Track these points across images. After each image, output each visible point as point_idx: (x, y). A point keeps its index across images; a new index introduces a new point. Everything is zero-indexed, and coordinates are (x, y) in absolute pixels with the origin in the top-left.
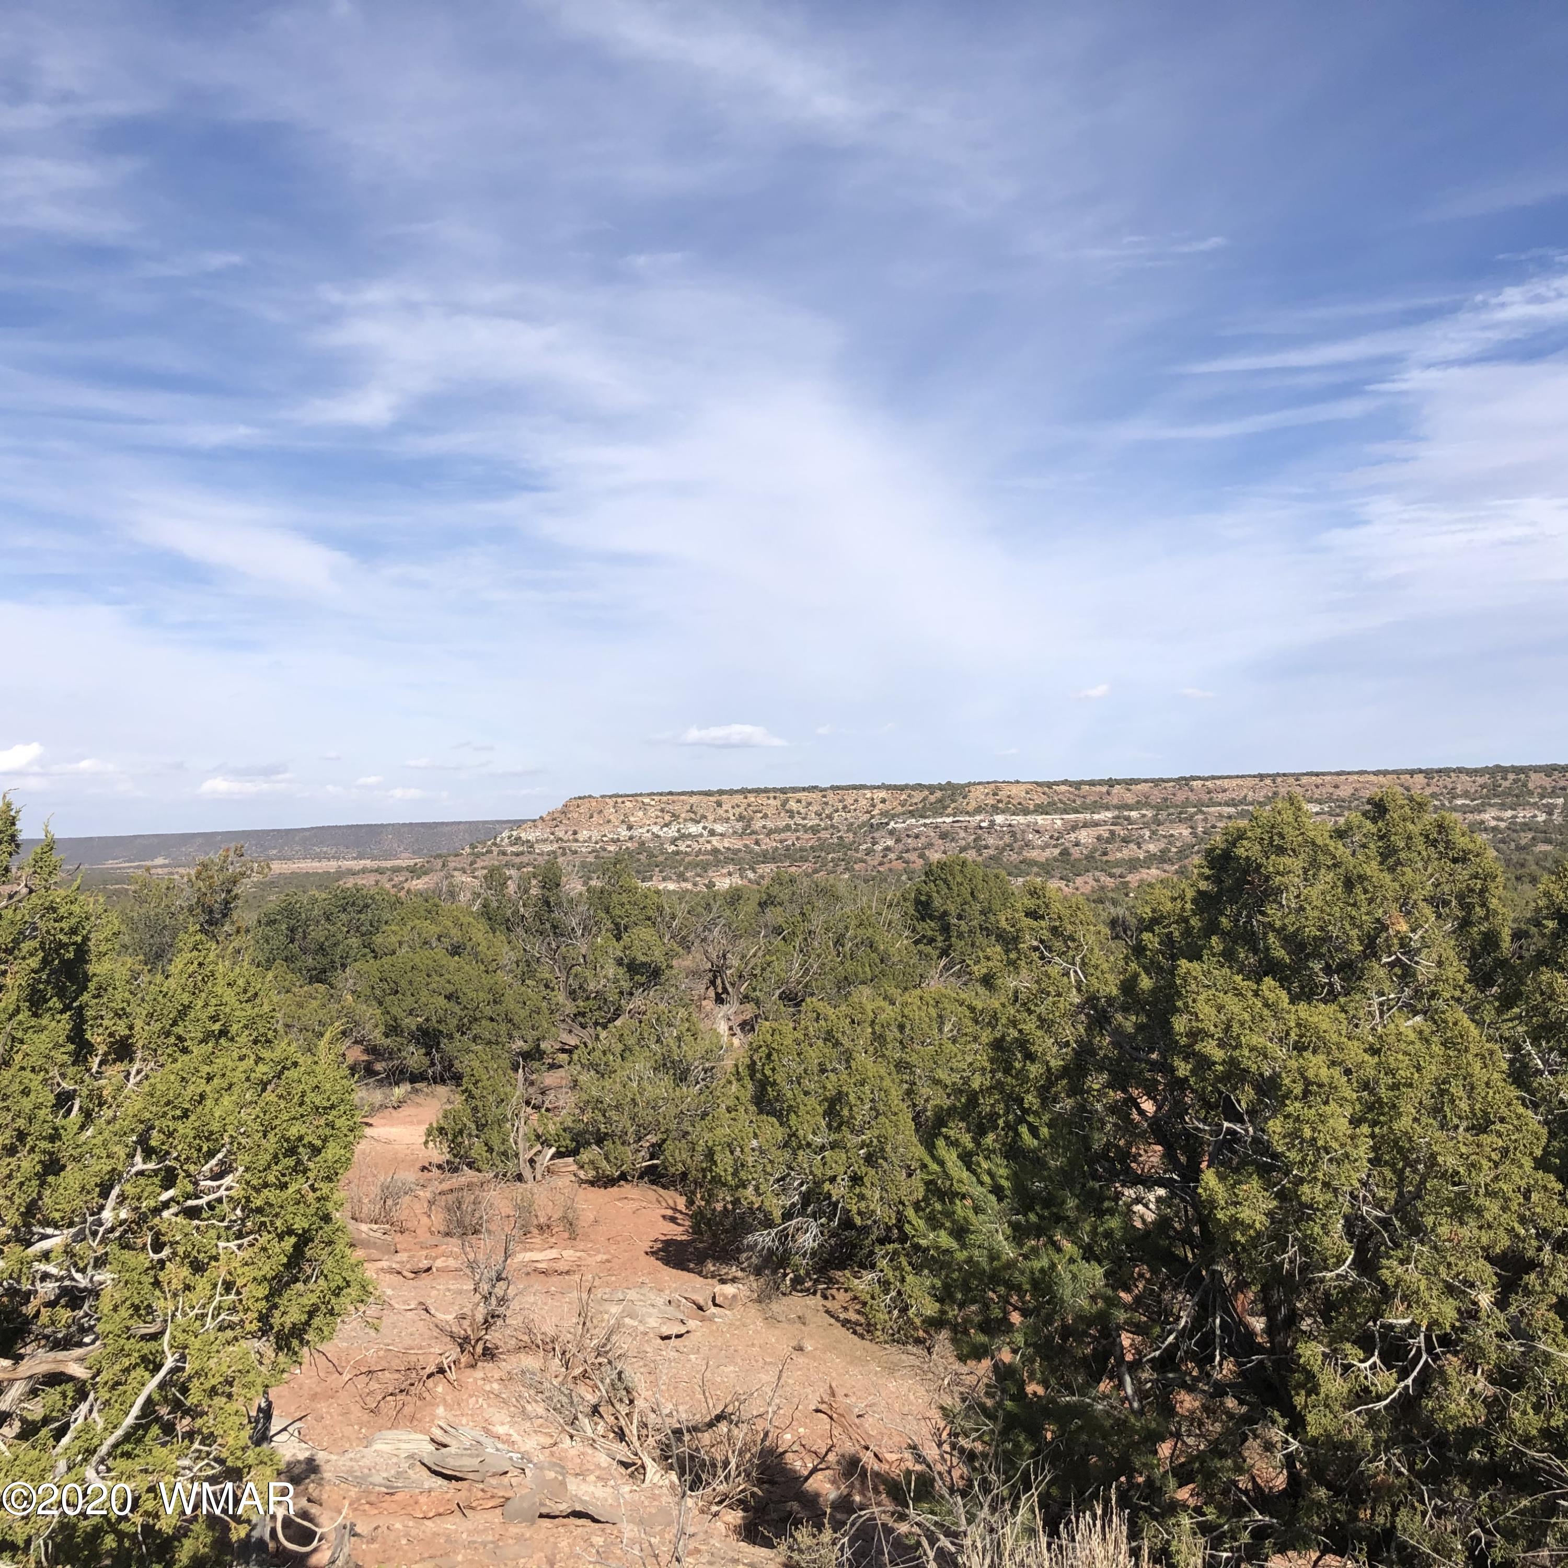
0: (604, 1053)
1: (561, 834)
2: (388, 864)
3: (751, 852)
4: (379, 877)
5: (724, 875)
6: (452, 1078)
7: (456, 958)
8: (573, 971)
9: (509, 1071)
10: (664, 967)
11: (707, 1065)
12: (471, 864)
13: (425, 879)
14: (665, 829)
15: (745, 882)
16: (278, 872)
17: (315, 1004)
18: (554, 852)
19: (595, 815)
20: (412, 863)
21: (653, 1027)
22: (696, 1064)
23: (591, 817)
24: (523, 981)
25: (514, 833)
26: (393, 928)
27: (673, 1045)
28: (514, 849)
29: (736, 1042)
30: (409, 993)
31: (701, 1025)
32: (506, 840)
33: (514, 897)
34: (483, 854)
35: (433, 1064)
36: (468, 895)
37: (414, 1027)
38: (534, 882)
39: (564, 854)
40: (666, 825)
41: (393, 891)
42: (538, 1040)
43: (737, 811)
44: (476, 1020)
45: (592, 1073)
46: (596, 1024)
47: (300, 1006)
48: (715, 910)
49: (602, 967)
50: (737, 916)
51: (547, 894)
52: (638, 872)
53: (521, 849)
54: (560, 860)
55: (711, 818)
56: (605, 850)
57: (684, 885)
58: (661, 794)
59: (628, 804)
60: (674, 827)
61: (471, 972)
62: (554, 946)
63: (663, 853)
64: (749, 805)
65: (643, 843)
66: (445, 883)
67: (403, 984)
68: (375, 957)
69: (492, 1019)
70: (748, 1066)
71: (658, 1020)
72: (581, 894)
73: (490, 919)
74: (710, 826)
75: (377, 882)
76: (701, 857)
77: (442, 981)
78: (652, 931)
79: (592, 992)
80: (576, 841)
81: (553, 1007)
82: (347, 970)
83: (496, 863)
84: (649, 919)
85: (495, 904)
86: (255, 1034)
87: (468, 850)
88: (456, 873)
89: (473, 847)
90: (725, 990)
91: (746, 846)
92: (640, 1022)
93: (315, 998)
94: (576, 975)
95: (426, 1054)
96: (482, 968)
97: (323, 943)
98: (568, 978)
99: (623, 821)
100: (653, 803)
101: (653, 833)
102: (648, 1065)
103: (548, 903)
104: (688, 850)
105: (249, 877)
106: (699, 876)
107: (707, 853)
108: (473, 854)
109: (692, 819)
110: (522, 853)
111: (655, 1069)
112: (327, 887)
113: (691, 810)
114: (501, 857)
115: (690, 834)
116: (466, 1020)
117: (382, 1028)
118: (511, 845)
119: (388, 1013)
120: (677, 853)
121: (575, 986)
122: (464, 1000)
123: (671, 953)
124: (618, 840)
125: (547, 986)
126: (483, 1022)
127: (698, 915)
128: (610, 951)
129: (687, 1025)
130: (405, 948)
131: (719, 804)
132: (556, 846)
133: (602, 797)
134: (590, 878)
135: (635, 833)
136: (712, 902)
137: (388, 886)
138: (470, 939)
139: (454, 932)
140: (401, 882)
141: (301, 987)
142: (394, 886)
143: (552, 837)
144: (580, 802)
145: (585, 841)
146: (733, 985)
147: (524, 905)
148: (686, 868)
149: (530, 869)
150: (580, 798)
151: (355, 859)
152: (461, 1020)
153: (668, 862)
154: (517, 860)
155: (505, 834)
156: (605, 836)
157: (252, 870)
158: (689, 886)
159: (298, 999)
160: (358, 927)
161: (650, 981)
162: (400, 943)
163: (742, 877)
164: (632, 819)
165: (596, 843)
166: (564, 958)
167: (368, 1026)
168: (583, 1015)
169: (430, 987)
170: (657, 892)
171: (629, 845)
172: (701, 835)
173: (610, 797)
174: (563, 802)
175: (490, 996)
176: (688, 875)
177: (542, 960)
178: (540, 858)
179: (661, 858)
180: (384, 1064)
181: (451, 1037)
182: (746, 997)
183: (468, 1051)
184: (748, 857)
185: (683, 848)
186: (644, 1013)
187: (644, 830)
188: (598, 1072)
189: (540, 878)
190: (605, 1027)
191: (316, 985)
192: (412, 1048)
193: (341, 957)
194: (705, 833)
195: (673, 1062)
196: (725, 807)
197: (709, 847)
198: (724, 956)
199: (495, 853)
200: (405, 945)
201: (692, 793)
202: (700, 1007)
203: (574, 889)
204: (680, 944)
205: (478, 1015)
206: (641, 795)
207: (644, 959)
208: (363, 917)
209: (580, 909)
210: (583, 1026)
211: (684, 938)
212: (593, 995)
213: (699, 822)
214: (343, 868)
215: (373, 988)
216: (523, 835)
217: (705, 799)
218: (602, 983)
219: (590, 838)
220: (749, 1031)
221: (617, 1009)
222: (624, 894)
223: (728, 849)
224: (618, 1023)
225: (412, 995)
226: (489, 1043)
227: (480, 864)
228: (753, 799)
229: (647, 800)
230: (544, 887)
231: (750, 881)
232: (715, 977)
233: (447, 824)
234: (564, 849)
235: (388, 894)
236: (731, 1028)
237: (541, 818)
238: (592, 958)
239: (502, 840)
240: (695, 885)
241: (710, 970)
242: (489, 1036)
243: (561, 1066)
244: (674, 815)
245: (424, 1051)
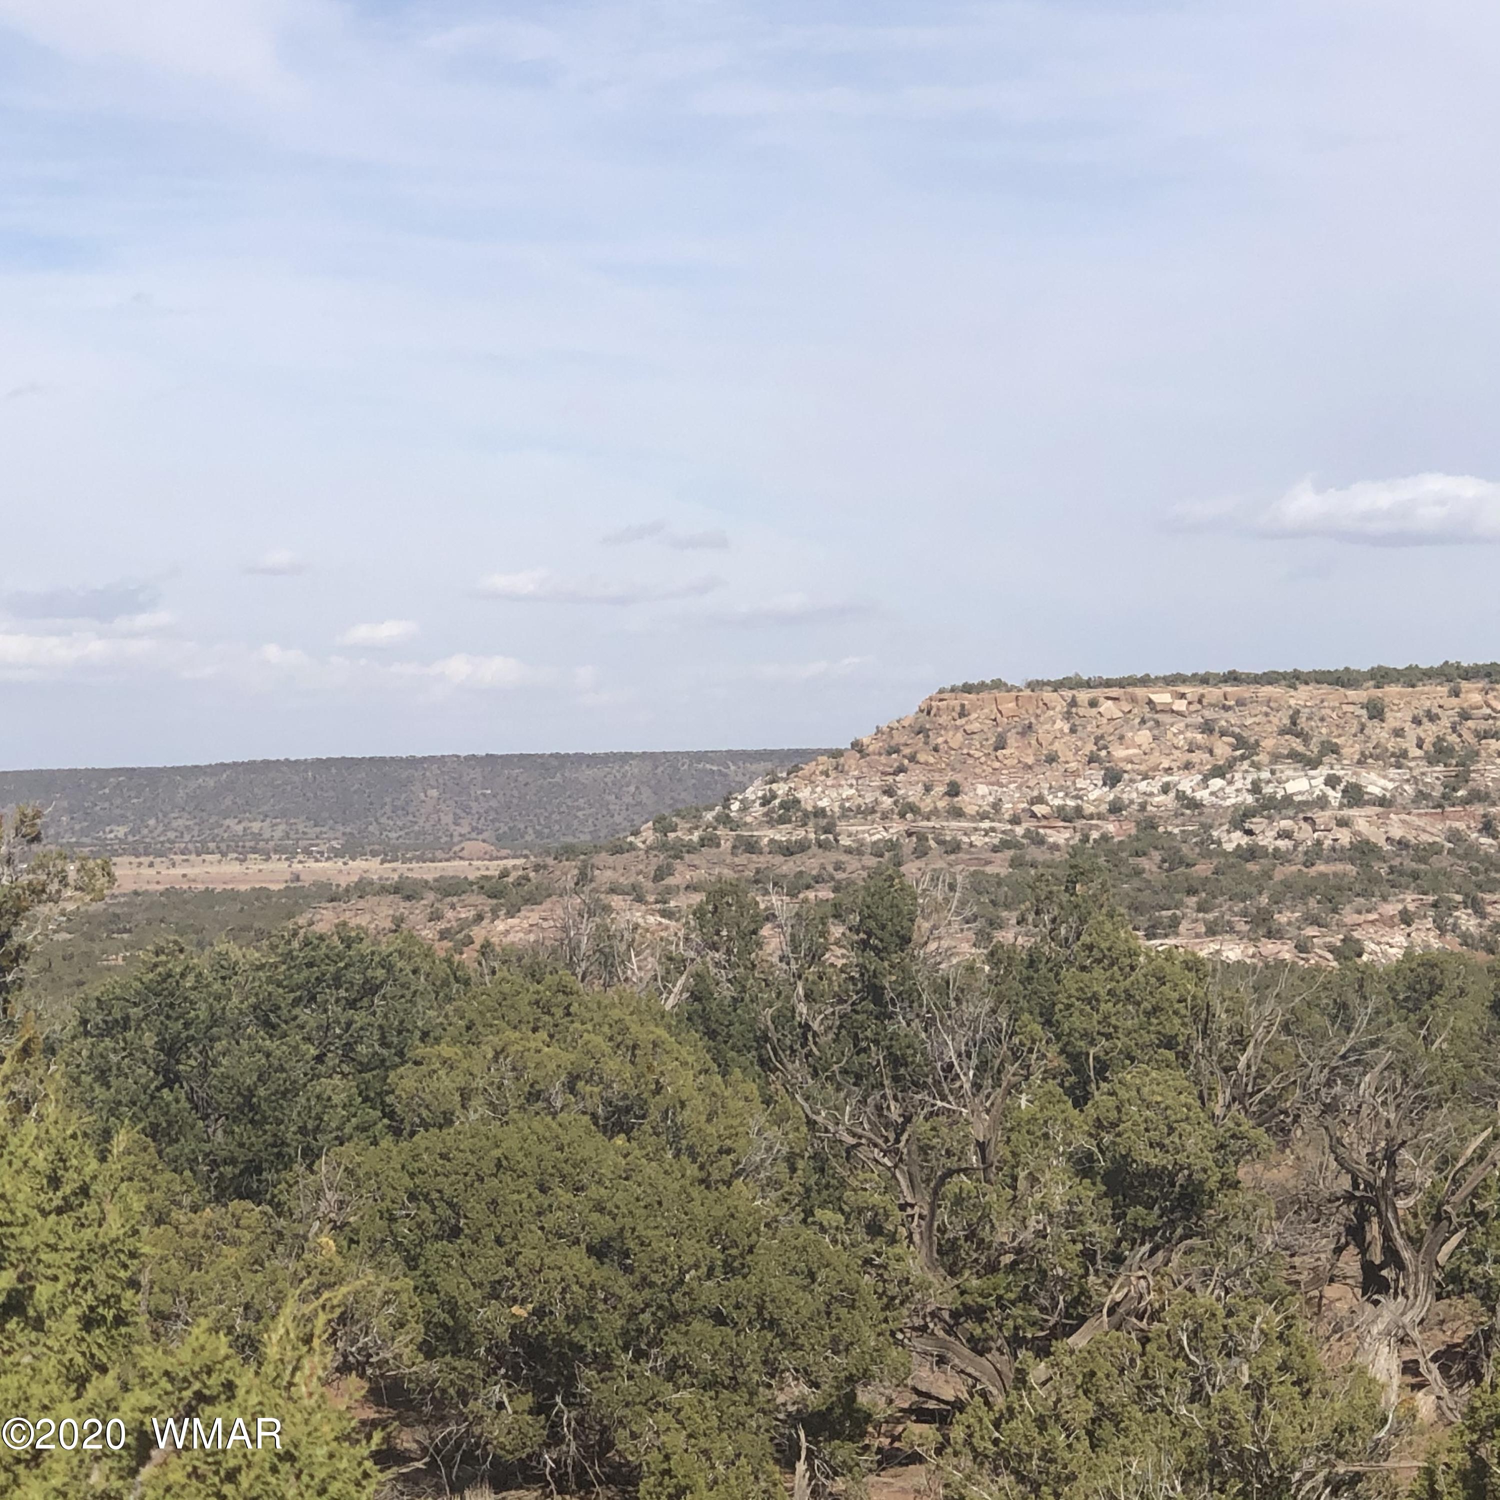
0: (1041, 1423)
1: (911, 791)
2: (428, 871)
3: (1470, 852)
4: (403, 907)
5: (1388, 922)
6: (608, 1480)
7: (620, 1141)
8: (952, 1186)
9: (771, 1467)
10: (1212, 1184)
11: (1341, 1469)
12: (659, 876)
13: (531, 915)
14: (1216, 783)
15: (1452, 943)
16: (128, 886)
17: (232, 1256)
18: (892, 845)
19: (1012, 739)
20: (493, 868)
21: (1180, 1353)
22: (1308, 1464)
23: (1001, 745)
24: (809, 1213)
25: (781, 789)
26: (446, 1050)
27: (1242, 1410)
28: (780, 834)
29: (1425, 1403)
30: (488, 1236)
31: (1322, 1357)
32: (758, 810)
33: (780, 971)
34: (691, 849)
35: (555, 1439)
36: (651, 963)
37: (503, 1333)
38: (837, 931)
39: (921, 852)
40: (1219, 772)
41: (441, 948)
42: (850, 1379)
43: (1429, 732)
44: (675, 1317)
45: (1006, 1480)
46: (1016, 1342)
47: (193, 1261)
48: (1361, 1021)
49: (1033, 1179)
50: (1428, 1041)
51: (873, 962)
52: (1136, 908)
53: (800, 834)
54: (911, 868)
55: (1351, 750)
56: (1039, 841)
57: (1270, 948)
58: (1204, 680)
59: (1107, 707)
60: (1243, 778)
61: (662, 1181)
62: (895, 1112)
63: (1207, 855)
64: (1465, 716)
65: (1150, 824)
66: (588, 927)
67: (476, 1209)
68: (397, 1132)
69: (719, 1319)
70: (1463, 1476)
71: (1194, 1335)
72: (971, 969)
73: (712, 1034)
74: (1347, 775)
75: (399, 921)
76: (1322, 867)
77: (581, 1203)
78: (1179, 1077)
79: (1002, 1250)
80: (957, 813)
81: (893, 1289)
82: (322, 1165)
83: (728, 874)
84: (1169, 1043)
85: (727, 992)
86: (89, 1298)
87: (648, 834)
88: (616, 901)
89: (663, 826)
90: (1392, 1256)
91: (1455, 836)
92: (1145, 1340)
93: (235, 1242)
94: (959, 1200)
95: (537, 1410)
96: (692, 1171)
97: (251, 1092)
98: (934, 1207)
99: (1092, 759)
100: (1180, 705)
101: (1181, 796)
102: (1167, 1465)
103: (874, 992)
104: (1283, 844)
105: (55, 899)
106: (1316, 922)
107: (1337, 854)
108: (663, 846)
109: (1294, 756)
110: (802, 847)
111: (1187, 1475)
112: (261, 934)
113: (1293, 728)
114: (742, 859)
115: (1288, 799)
116: (645, 1319)
117: (416, 1331)
118: (771, 821)
119: (433, 1289)
120: (1252, 853)
121: (956, 1231)
122: (641, 1261)
123: (1234, 1145)
124: (1079, 812)
125: (874, 1229)
126: (696, 1326)
127: (1315, 1037)
128: (1057, 1132)
129: (1279, 1352)
130: (478, 1110)
131: (1376, 711)
132: (897, 828)
133: (1033, 686)
134: (995, 924)
135: (1129, 793)
136: (1353, 999)
137: (428, 933)
138: (659, 1089)
139: (612, 1065)
140: (464, 924)
141: (195, 1209)
142: (444, 935)
143: (887, 802)
144: (968, 699)
145: (984, 816)
146: (1415, 1242)
147: (809, 997)
148: (1276, 900)
149: (825, 893)
150: (968, 689)
151: (337, 854)
152: (632, 1316)
153: (1225, 881)
154: (788, 867)
155: (754, 792)
156: (1040, 800)
157: (64, 882)
158: (1286, 952)
159: (187, 1242)
160: (349, 1047)
161: (1172, 1224)
162: (465, 1095)
163: (1442, 930)
164: (1119, 752)
165: (1015, 820)
166: (924, 1150)
167: (380, 1324)
168: (979, 1314)
169: (549, 1221)
170: (1193, 965)
171: (1111, 827)
172: (1322, 802)
173: (1057, 686)
174: (919, 700)
175: (716, 1253)
176: (1282, 918)
177: (862, 1154)
178: (852, 863)
179: (1203, 869)
180: (421, 1433)
181: (604, 1363)
182: (1455, 1277)
183: (654, 1404)
184: (1462, 869)
185: (1267, 839)
186: (1155, 1316)
187: (1154, 786)
188: (1021, 1479)
189: (854, 918)
190: (1043, 1351)
191: (236, 1205)
192: (498, 1392)
193: (303, 1130)
194: (1334, 796)
195: (1239, 1457)
196: (1393, 719)
197: (1344, 837)
198: (1390, 1157)
199: (726, 845)
200: (477, 1102)
201: (1295, 679)
202: (1318, 1306)
203: (950, 953)
204: (1261, 1119)
205: (682, 1304)
206: (1145, 681)
207: (1155, 1159)
208: (360, 1018)
209: (969, 1010)
210: (979, 1347)
211: (1269, 1102)
212: (1007, 1259)
213: (1314, 763)
214: (307, 880)
215: (392, 1219)
216: (804, 794)
217: (1333, 695)
218: (1032, 1223)
219: (997, 806)
220: (1464, 1377)
221: (1076, 1302)
222: (1097, 972)
223: (1402, 844)
224: (1079, 1340)
225: (499, 1241)
226: (712, 1384)
227: (681, 876)
228: (1476, 698)
229: (1162, 697)
230: (864, 945)
231: (1466, 939)
232: (1363, 1217)
233: (593, 760)
234: (922, 838)
235: (428, 954)
236: (1410, 1368)
237: (858, 746)
238: (1005, 1151)
239: (745, 808)
240: (1302, 947)
241: (1349, 1198)
242: (709, 1366)
243: (915, 1458)
244: (1241, 742)
245: (528, 1400)
